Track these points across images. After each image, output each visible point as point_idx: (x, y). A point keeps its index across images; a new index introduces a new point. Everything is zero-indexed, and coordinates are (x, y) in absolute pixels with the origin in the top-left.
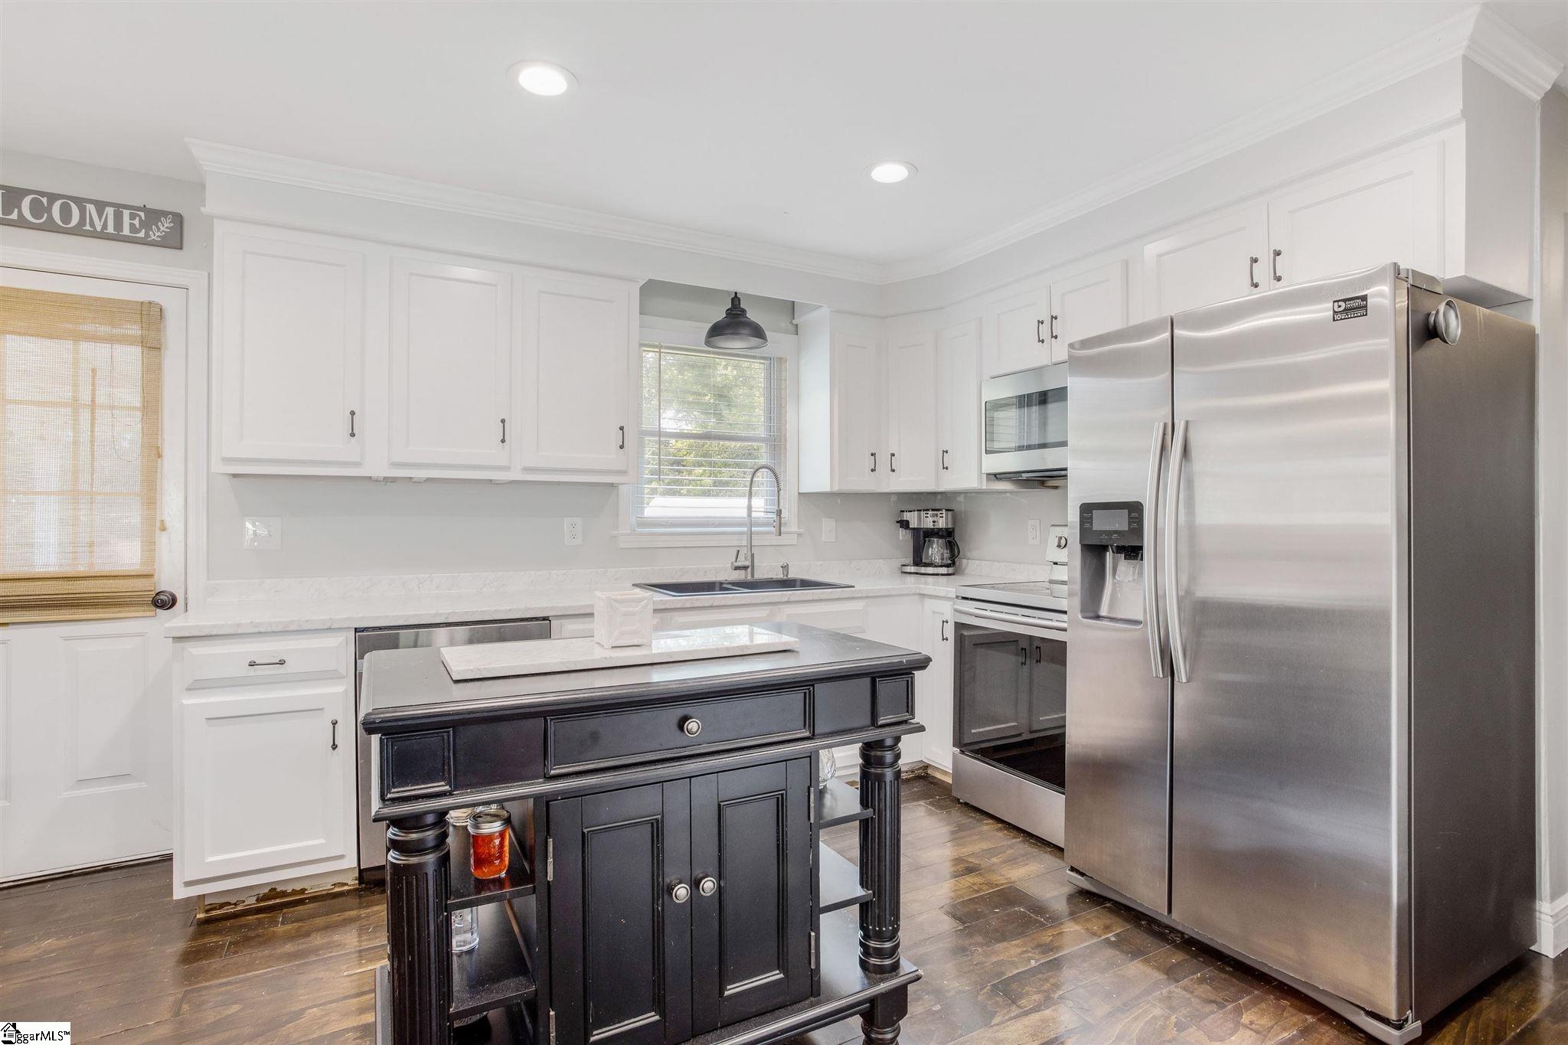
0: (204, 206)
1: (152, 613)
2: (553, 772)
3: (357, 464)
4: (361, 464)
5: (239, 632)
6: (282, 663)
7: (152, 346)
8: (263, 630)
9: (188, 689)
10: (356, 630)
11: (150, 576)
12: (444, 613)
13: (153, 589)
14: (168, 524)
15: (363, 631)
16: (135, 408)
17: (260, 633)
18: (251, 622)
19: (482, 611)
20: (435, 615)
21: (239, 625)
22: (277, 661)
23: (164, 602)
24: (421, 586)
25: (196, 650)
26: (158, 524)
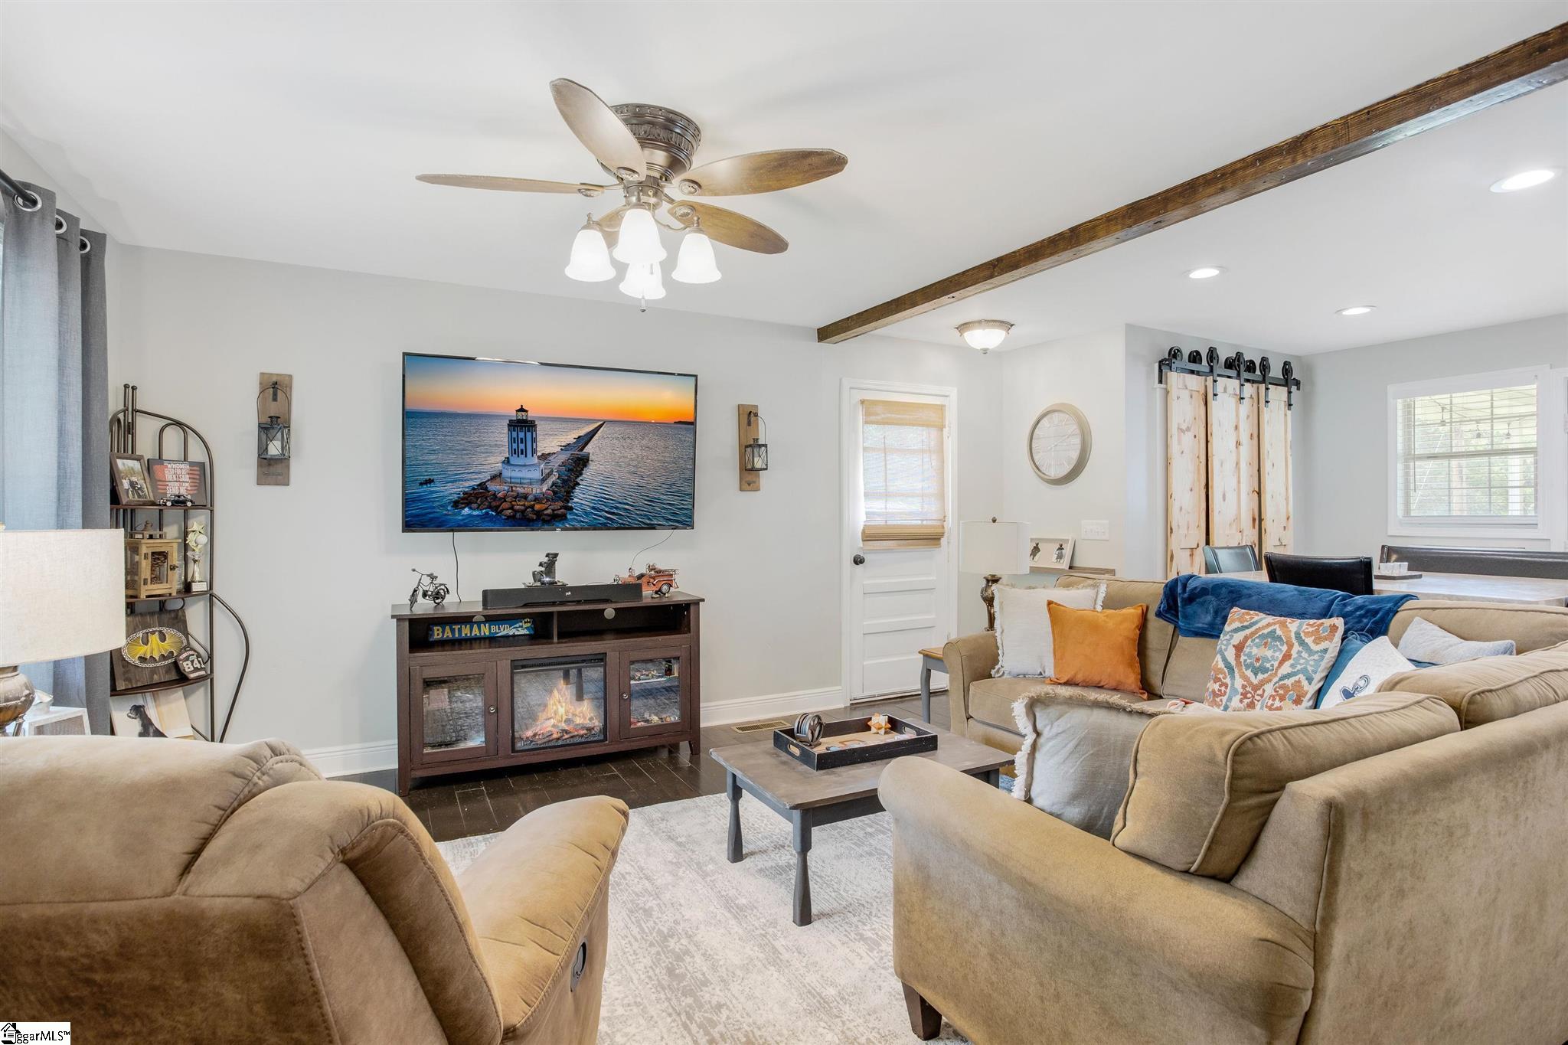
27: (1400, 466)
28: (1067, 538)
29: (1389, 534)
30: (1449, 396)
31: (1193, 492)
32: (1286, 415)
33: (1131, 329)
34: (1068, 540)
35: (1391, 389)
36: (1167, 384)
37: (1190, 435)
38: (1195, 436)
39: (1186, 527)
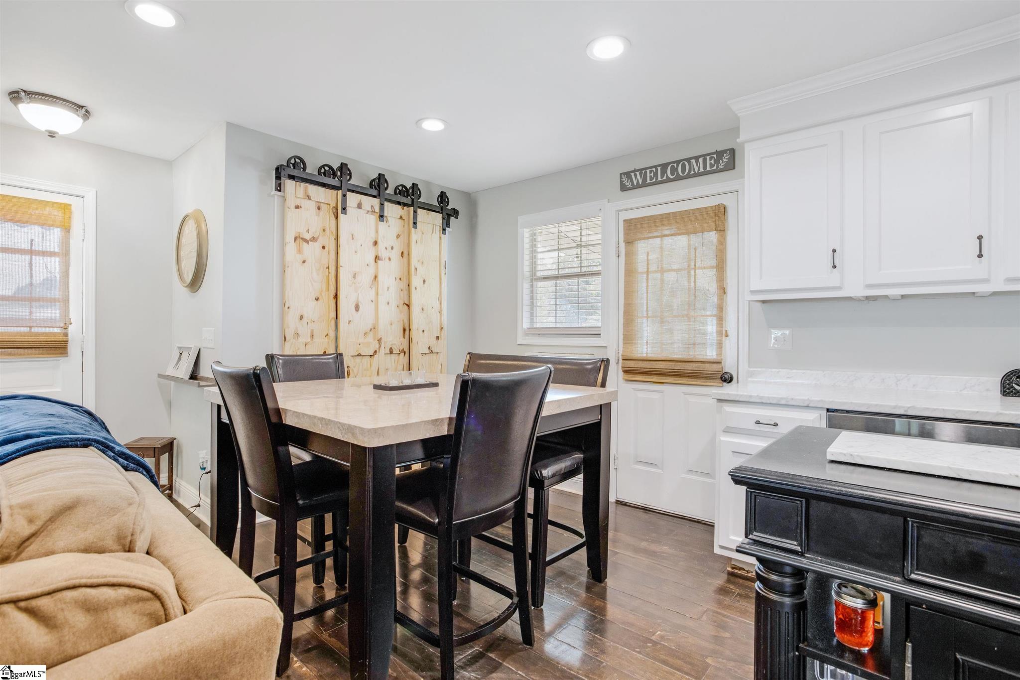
0: (739, 138)
1: (721, 385)
2: (913, 576)
3: (839, 288)
4: (842, 288)
5: (751, 400)
6: (776, 425)
7: (721, 230)
8: (764, 401)
9: (724, 431)
10: (828, 410)
11: (720, 363)
12: (904, 407)
13: (721, 370)
14: (729, 333)
15: (833, 412)
16: (712, 267)
17: (762, 403)
18: (758, 396)
19: (943, 410)
20: (895, 407)
21: (751, 396)
22: (773, 424)
23: (727, 379)
24: (898, 383)
25: (728, 408)
26: (724, 333)
27: (526, 285)
28: (191, 346)
29: (518, 343)
30: (557, 225)
31: (319, 302)
32: (440, 238)
33: (234, 130)
34: (192, 348)
35: (521, 219)
36: (284, 192)
37: (317, 245)
38: (324, 248)
39: (309, 335)
